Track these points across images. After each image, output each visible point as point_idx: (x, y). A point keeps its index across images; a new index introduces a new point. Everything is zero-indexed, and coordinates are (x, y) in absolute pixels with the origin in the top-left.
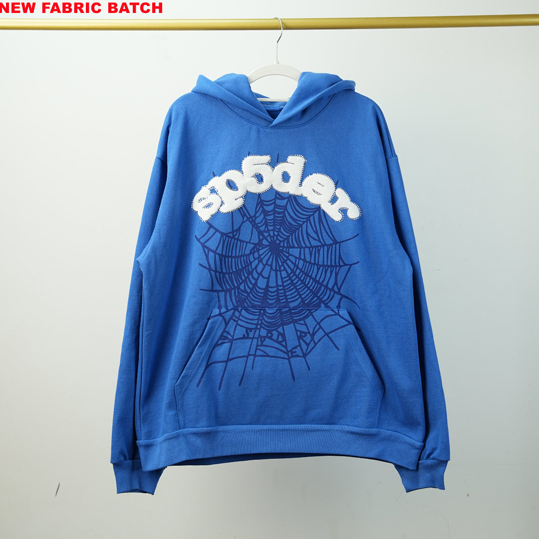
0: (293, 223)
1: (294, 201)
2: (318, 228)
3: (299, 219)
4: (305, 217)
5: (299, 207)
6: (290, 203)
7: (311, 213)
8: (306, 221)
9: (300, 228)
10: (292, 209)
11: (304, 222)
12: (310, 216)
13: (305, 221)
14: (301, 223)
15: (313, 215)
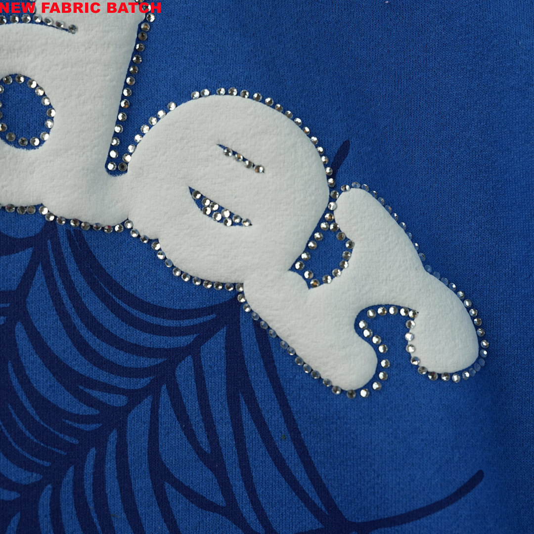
0: (65, 400)
1: (72, 266)
2: (225, 430)
3: (103, 376)
4: (146, 362)
5: (105, 298)
6: (49, 278)
7: (185, 340)
8: (152, 390)
9: (113, 437)
10: (63, 316)
11: (135, 397)
12: (174, 356)
13: (146, 391)
14: (120, 401)
15: (193, 350)
